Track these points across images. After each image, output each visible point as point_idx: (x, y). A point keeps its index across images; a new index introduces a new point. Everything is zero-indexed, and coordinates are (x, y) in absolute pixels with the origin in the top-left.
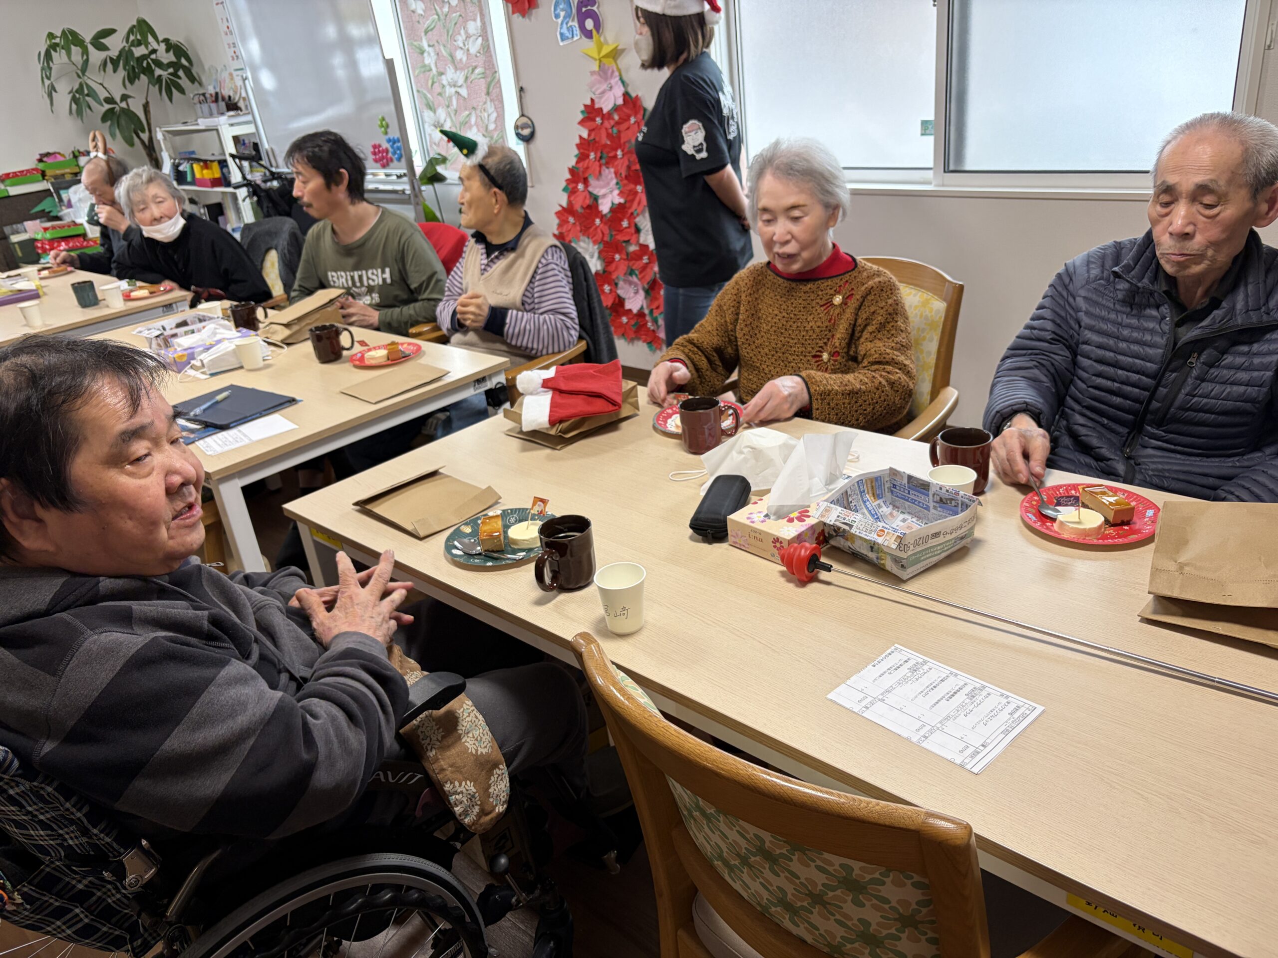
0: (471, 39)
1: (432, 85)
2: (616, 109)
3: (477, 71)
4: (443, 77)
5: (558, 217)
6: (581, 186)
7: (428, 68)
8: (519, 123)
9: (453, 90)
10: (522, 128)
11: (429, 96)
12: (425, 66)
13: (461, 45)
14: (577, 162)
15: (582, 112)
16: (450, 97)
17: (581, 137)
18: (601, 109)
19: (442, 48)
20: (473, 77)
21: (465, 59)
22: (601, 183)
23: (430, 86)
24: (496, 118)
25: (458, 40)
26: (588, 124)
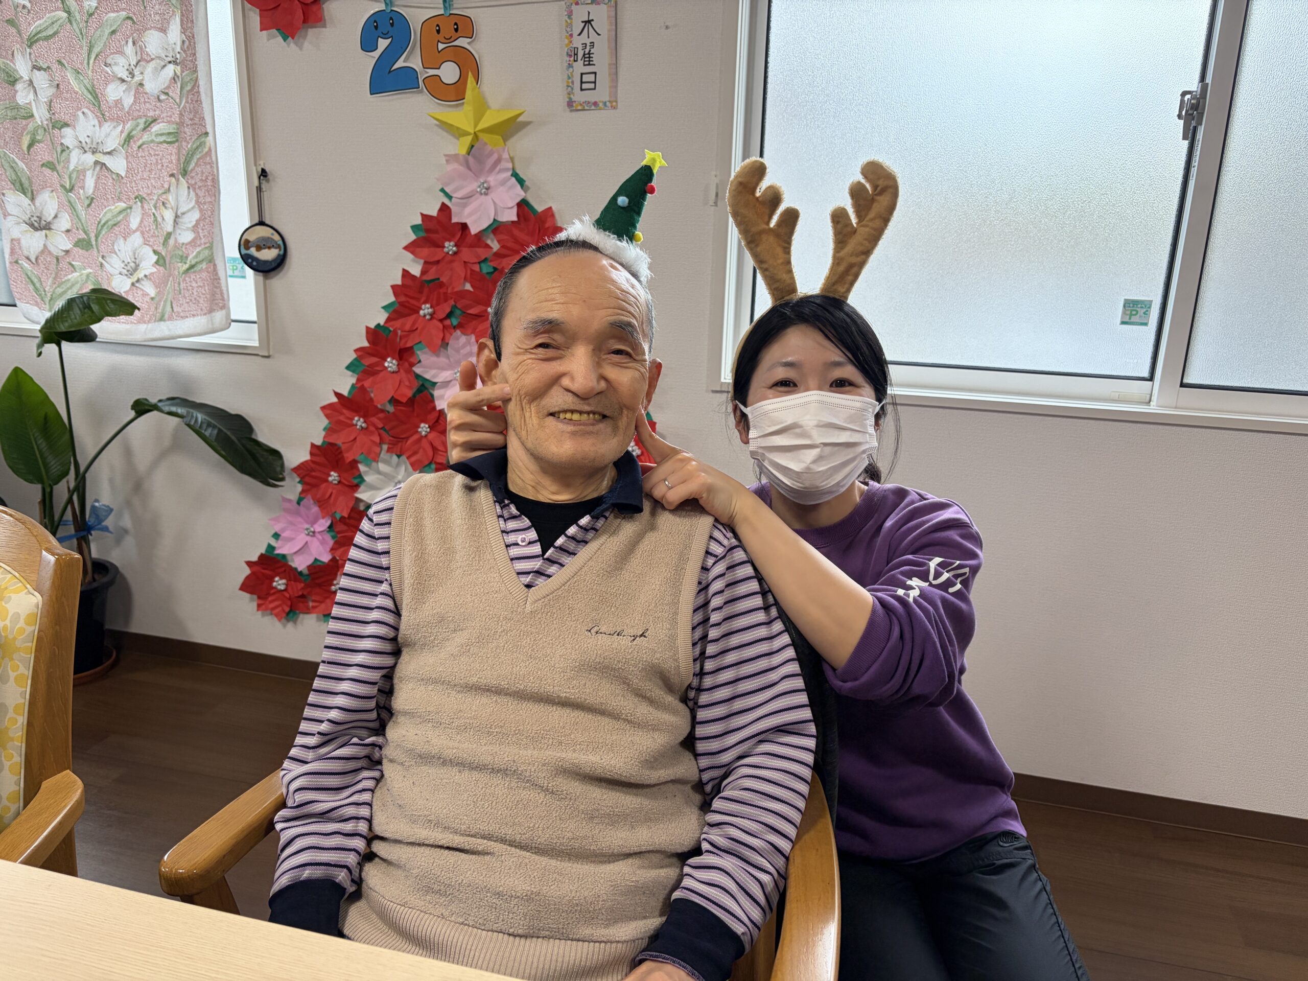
0: (152, 65)
1: (30, 146)
2: (497, 228)
3: (156, 128)
4: (67, 131)
5: (327, 416)
6: (391, 364)
7: (23, 113)
8: (252, 237)
9: (90, 159)
10: (259, 248)
11: (21, 164)
12: (17, 107)
13: (124, 75)
14: (388, 320)
15: (414, 228)
16: (81, 173)
17: (406, 274)
18: (464, 227)
19: (70, 76)
20: (146, 137)
21: (128, 101)
22: (442, 360)
23: (25, 147)
24: (198, 222)
25: (115, 64)
26: (426, 251)
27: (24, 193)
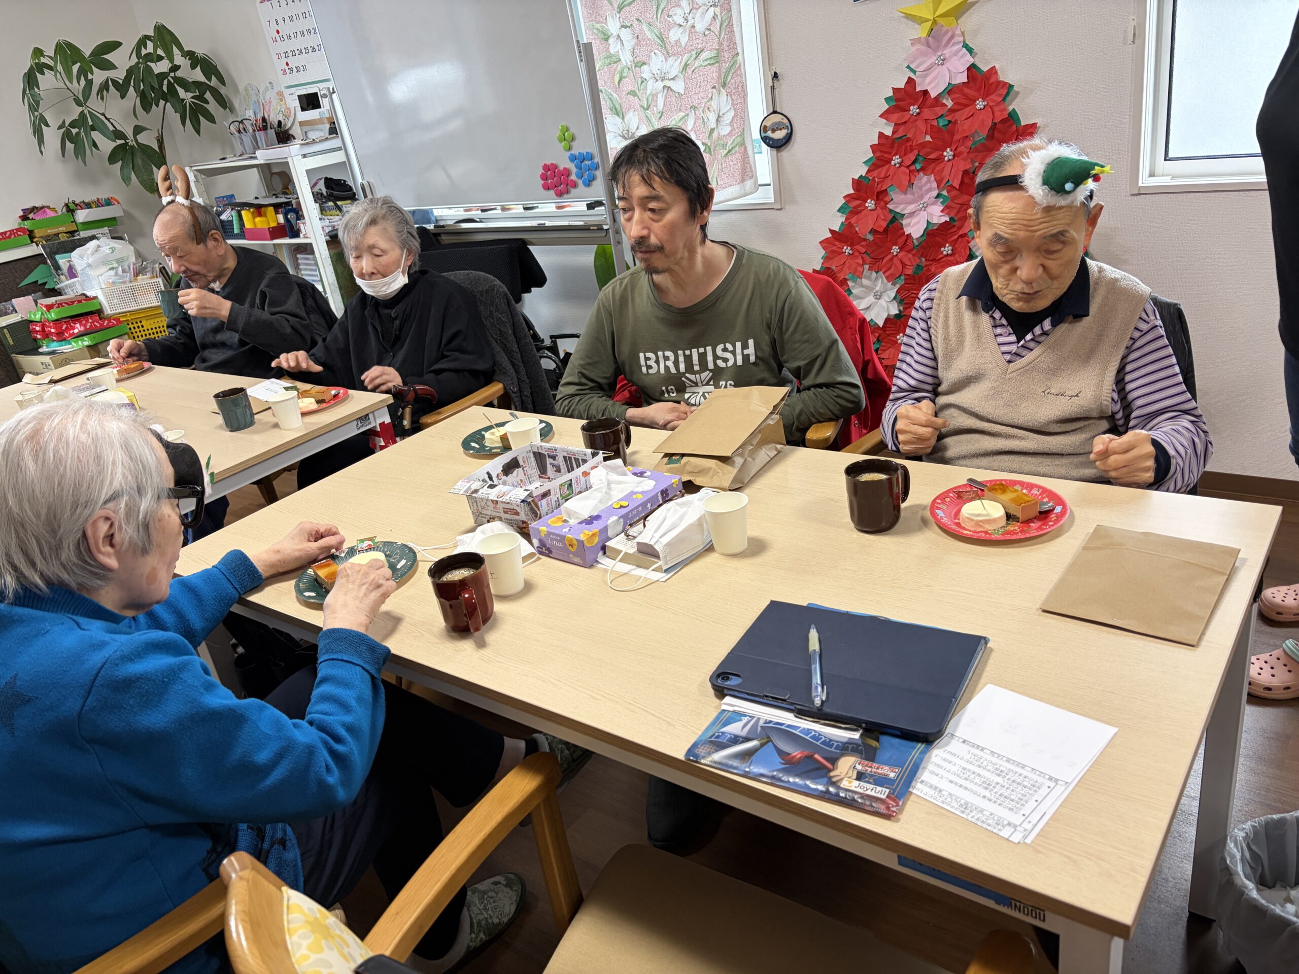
0: (700, 11)
1: (619, 82)
2: (951, 90)
3: (703, 56)
4: (645, 68)
5: (824, 248)
6: (870, 204)
7: (614, 59)
8: (768, 123)
9: (660, 85)
10: (773, 131)
11: (615, 95)
12: (610, 56)
13: (681, 21)
14: (868, 171)
15: (887, 100)
16: (655, 96)
17: (881, 135)
18: (925, 93)
19: (645, 27)
20: (697, 64)
21: (684, 40)
22: (909, 197)
23: (616, 83)
24: (733, 118)
25: (675, 14)
26: (896, 116)
27: (618, 115)
